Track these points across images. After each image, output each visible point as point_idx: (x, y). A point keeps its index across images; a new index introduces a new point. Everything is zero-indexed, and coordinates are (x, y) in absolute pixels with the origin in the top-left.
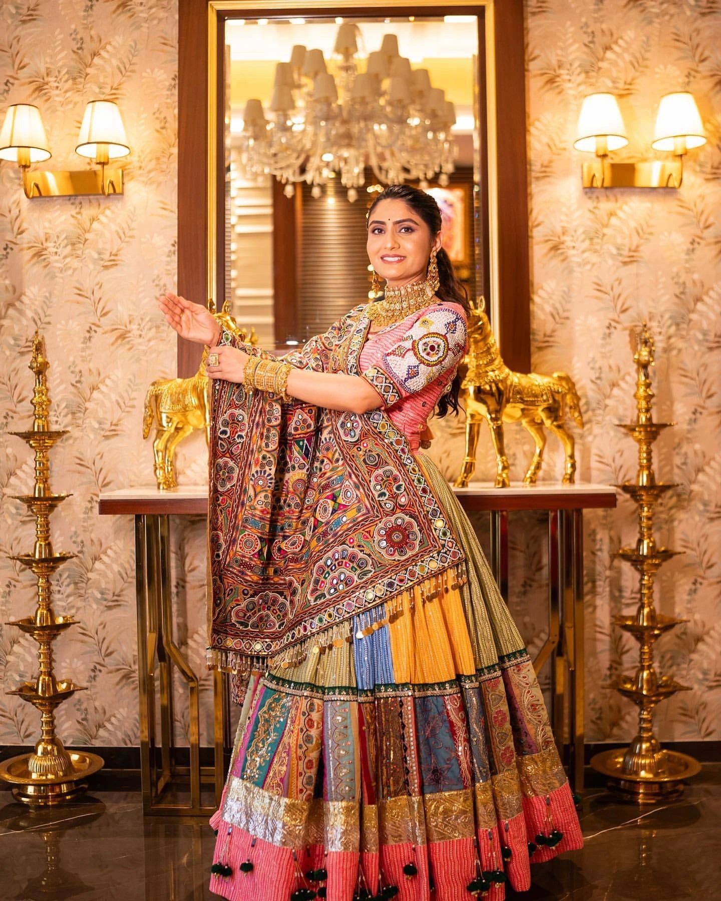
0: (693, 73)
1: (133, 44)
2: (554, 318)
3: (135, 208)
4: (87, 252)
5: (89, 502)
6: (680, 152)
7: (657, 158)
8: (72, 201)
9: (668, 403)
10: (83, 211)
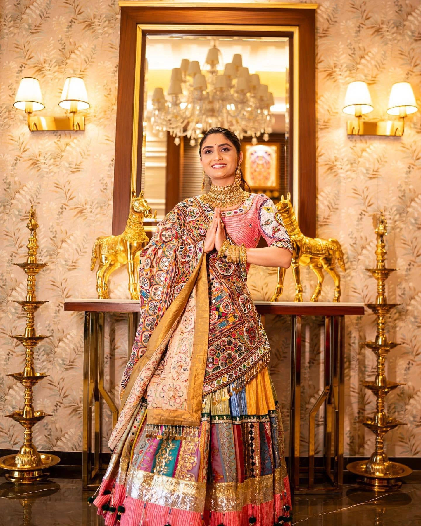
0: (410, 72)
1: (94, 47)
2: (330, 209)
3: (91, 139)
4: (62, 163)
5: (58, 307)
6: (403, 115)
7: (390, 119)
8: (55, 134)
9: (394, 259)
10: (61, 140)
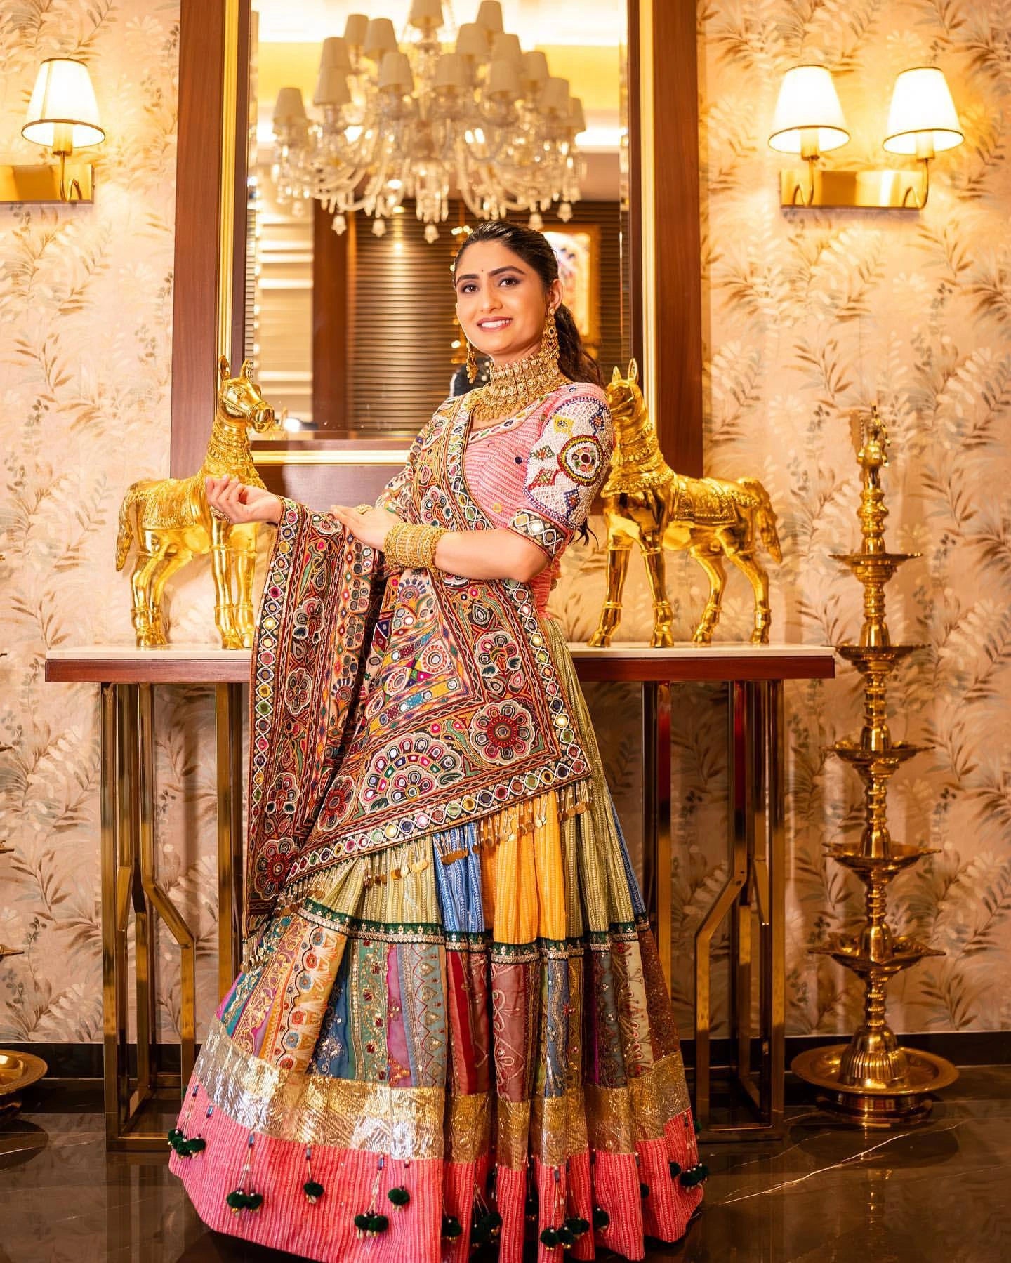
0: (941, 43)
2: (738, 399)
3: (111, 224)
4: (36, 287)
5: (32, 666)
6: (924, 155)
7: (889, 166)
8: (15, 211)
10: (32, 227)
